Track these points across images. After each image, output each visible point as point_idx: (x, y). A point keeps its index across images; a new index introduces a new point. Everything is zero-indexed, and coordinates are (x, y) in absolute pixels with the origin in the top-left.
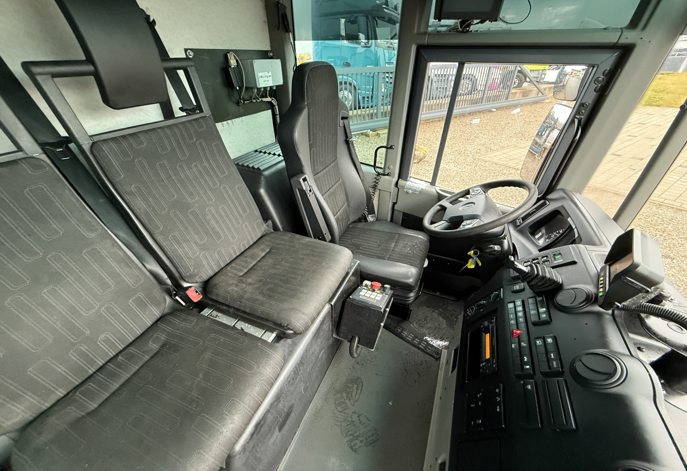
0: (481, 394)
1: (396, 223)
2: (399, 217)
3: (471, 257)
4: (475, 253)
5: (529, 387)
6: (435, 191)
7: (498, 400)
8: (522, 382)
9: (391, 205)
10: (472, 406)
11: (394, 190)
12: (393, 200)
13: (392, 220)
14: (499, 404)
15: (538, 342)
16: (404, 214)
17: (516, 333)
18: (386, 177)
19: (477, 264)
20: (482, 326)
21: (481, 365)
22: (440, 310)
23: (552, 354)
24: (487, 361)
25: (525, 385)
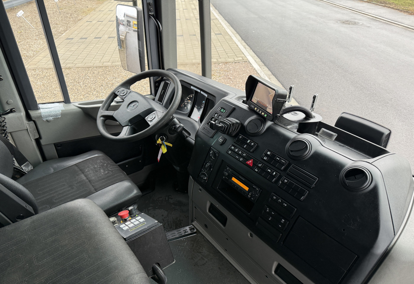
0: (268, 209)
1: (52, 159)
2: (51, 151)
3: (161, 145)
4: (162, 140)
5: (286, 181)
6: (77, 108)
7: (280, 201)
8: (281, 182)
9: (34, 143)
10: (270, 219)
11: (29, 126)
12: (35, 136)
13: (44, 159)
14: (282, 202)
15: (265, 158)
16: (56, 145)
17: (250, 163)
18: (10, 115)
19: (168, 147)
20: (224, 177)
21: (249, 196)
22: (151, 205)
23: (277, 158)
24: (249, 191)
25: (283, 182)
